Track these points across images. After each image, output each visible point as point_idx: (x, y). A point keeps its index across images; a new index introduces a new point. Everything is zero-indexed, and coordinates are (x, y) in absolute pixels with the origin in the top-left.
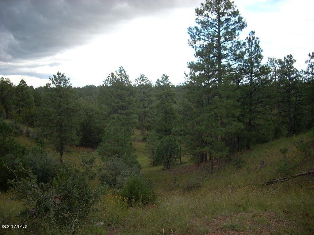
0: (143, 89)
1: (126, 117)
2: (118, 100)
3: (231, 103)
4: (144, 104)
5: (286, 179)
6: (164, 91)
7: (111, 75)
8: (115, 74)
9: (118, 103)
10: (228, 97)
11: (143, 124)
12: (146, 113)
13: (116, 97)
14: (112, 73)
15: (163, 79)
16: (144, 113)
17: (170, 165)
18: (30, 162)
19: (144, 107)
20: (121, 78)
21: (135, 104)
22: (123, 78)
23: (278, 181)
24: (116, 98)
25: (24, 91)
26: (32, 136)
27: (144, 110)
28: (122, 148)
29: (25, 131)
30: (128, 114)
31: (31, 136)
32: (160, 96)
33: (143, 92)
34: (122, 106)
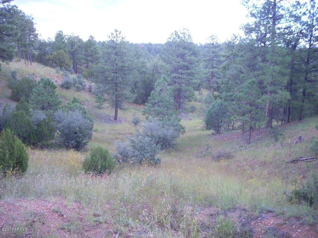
0: (213, 48)
1: (186, 77)
2: (179, 59)
3: (278, 70)
4: (212, 65)
5: (314, 158)
6: (232, 52)
7: (174, 34)
8: (179, 33)
9: (179, 62)
10: (276, 63)
11: (210, 85)
12: (214, 73)
13: (178, 56)
14: (176, 31)
15: (232, 39)
16: (212, 73)
17: (220, 130)
18: (58, 119)
19: (213, 67)
20: (184, 36)
21: (196, 64)
22: (187, 36)
23: (304, 160)
24: (177, 58)
25: (92, 46)
26: (94, 92)
27: (211, 70)
28: (167, 110)
29: (87, 86)
30: (189, 74)
31: (92, 91)
32: (228, 57)
33: (213, 52)
34: (183, 65)
